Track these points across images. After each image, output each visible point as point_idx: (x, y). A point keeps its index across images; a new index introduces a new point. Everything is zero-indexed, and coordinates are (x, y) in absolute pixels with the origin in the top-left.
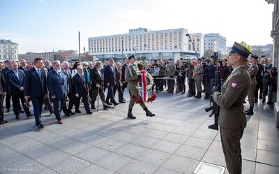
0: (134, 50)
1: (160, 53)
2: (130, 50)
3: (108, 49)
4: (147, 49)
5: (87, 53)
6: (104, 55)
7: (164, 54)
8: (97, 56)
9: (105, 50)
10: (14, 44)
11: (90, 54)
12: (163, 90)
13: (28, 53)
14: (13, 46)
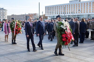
0: (72, 13)
1: (89, 15)
2: (70, 13)
3: (57, 13)
4: (80, 12)
5: (44, 15)
6: (54, 16)
7: (91, 16)
8: (50, 17)
9: (55, 14)
10: (5, 10)
11: (46, 16)
12: (88, 38)
13: (12, 15)
14: (5, 11)
